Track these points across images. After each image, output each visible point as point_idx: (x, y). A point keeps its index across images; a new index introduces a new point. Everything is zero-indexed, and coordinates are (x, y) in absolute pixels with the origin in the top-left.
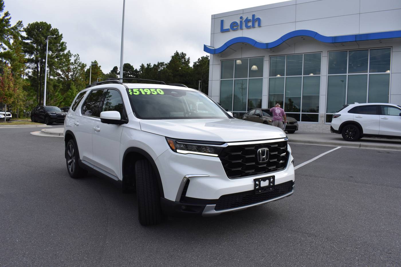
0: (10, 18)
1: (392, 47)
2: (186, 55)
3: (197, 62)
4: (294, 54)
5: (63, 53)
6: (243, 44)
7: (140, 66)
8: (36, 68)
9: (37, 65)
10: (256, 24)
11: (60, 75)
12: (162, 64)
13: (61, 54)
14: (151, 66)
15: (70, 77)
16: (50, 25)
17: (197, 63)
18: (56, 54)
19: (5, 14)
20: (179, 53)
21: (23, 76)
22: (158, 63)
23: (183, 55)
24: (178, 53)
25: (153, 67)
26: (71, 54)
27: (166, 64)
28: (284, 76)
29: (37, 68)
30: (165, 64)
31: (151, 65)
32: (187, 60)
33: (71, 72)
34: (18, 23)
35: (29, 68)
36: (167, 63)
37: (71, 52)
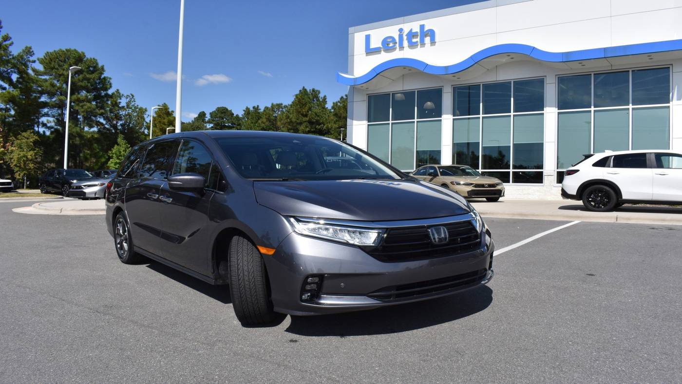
0: (12, 44)
1: (672, 65)
2: (319, 92)
3: (339, 102)
4: (497, 81)
5: (105, 92)
6: (405, 68)
7: (244, 110)
8: (59, 115)
9: (62, 111)
10: (427, 40)
11: (102, 124)
12: (279, 106)
13: (103, 94)
14: (260, 109)
15: (120, 128)
16: (83, 53)
17: (339, 104)
18: (94, 95)
19: (3, 38)
20: (308, 91)
21: (38, 127)
22: (272, 104)
23: (315, 93)
24: (306, 90)
25: (264, 111)
26: (120, 94)
27: (286, 107)
28: (479, 114)
29: (62, 115)
30: (283, 106)
31: (260, 107)
32: (321, 100)
33: (121, 120)
34: (25, 50)
35: (47, 115)
36: (287, 105)
37: (121, 92)
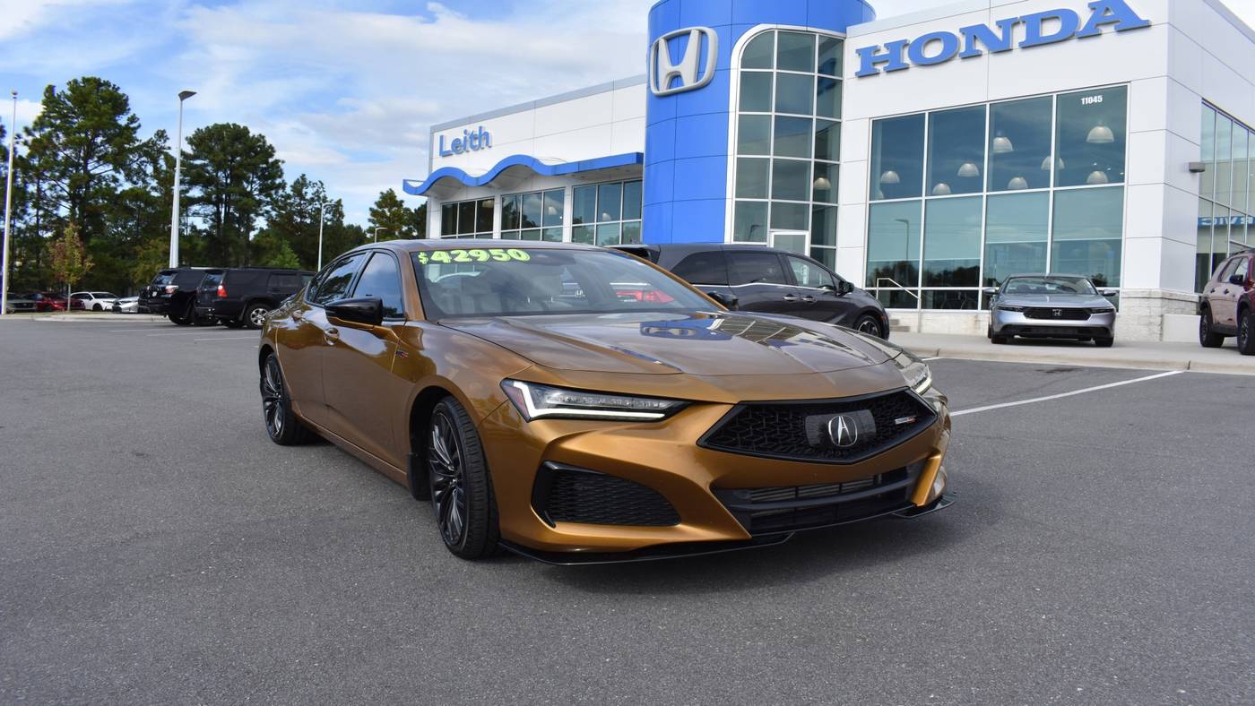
0: (139, 126)
8: (214, 214)
9: (218, 209)
10: (484, 142)
16: (245, 128)
19: (129, 119)
29: (218, 213)
34: (157, 134)
35: (196, 214)
37: (309, 178)
